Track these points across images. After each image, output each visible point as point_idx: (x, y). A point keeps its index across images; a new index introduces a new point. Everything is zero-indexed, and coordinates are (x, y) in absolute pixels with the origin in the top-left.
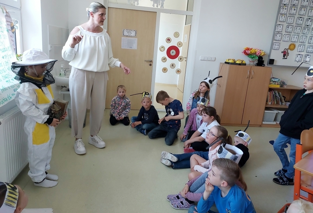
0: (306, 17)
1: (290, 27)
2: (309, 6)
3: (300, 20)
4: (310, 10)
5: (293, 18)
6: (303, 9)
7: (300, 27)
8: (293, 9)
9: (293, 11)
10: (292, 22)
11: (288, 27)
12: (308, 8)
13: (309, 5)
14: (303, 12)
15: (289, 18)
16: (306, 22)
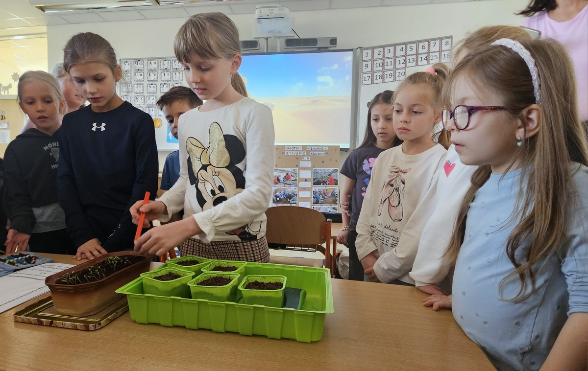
0: (158, 83)
1: (140, 98)
2: (160, 69)
3: (152, 87)
4: (163, 74)
5: (141, 86)
6: (152, 74)
7: (153, 96)
8: (138, 74)
9: (139, 77)
10: (141, 91)
11: (137, 98)
12: (159, 71)
13: (159, 67)
14: (152, 77)
15: (136, 86)
16: (162, 88)
